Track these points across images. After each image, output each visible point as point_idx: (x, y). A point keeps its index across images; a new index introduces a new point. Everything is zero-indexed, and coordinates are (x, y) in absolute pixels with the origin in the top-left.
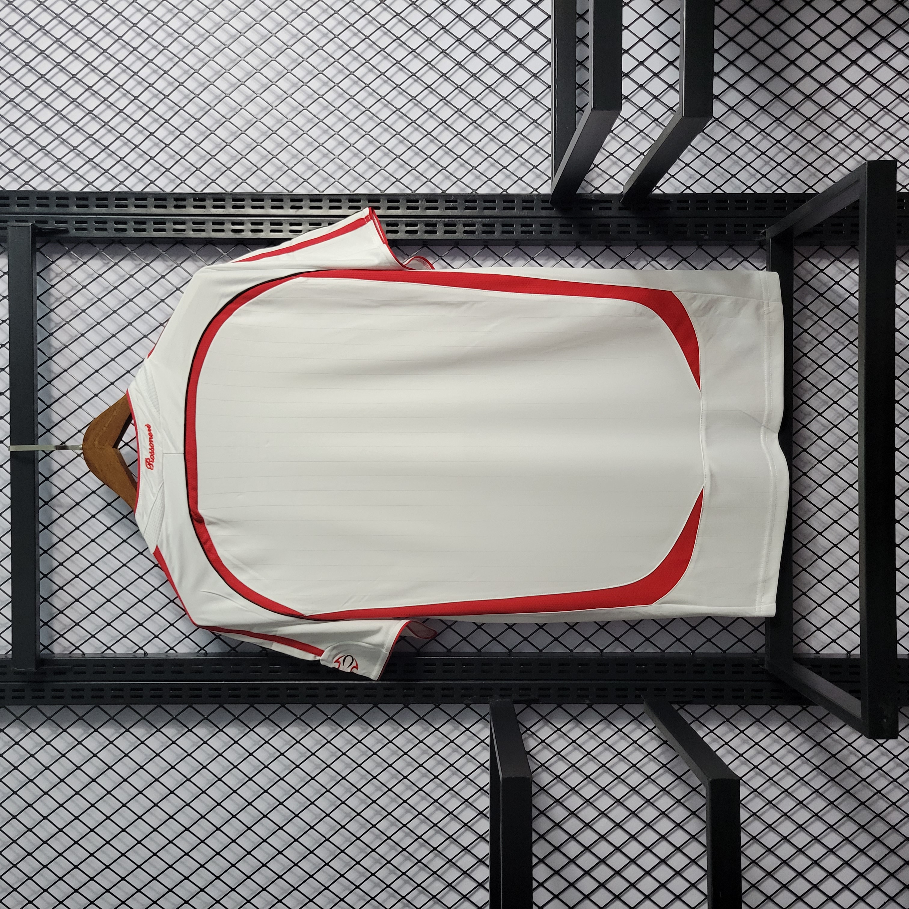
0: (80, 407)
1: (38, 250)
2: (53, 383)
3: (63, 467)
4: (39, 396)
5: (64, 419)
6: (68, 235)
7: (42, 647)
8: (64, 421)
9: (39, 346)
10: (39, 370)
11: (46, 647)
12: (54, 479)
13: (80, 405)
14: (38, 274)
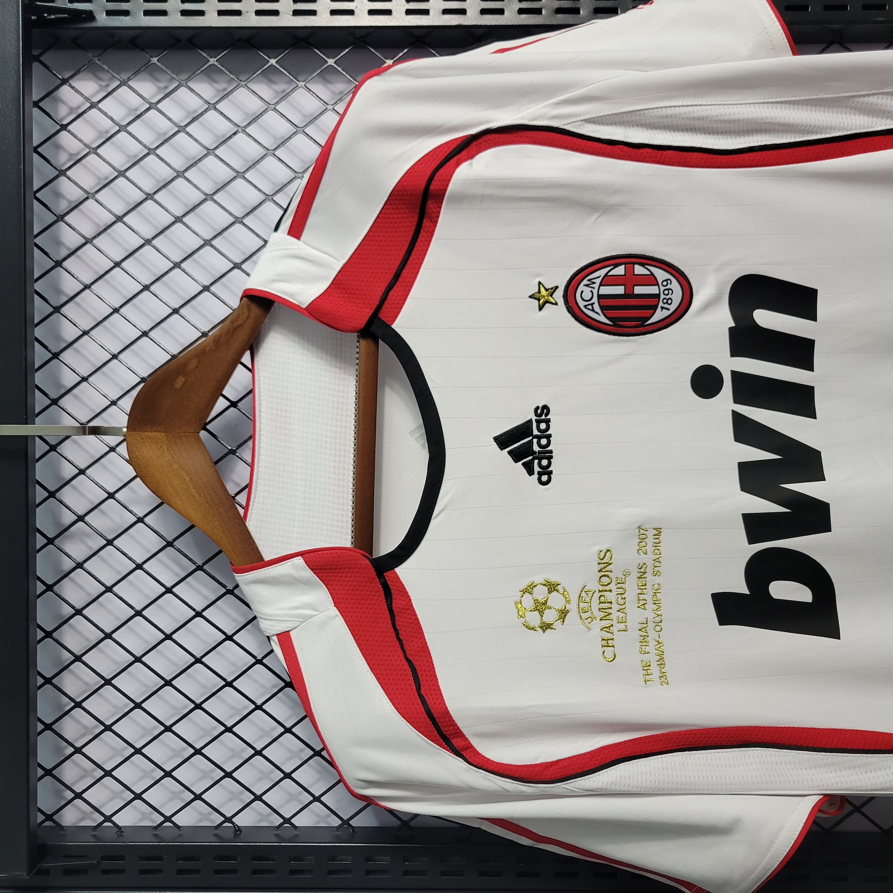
0: (115, 357)
1: (37, 59)
2: (64, 310)
3: (82, 472)
4: (37, 335)
5: (84, 379)
6: (93, 25)
7: (40, 818)
8: (84, 384)
9: (37, 241)
10: (37, 286)
11: (49, 817)
12: (66, 495)
13: (115, 352)
14: (36, 104)
